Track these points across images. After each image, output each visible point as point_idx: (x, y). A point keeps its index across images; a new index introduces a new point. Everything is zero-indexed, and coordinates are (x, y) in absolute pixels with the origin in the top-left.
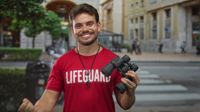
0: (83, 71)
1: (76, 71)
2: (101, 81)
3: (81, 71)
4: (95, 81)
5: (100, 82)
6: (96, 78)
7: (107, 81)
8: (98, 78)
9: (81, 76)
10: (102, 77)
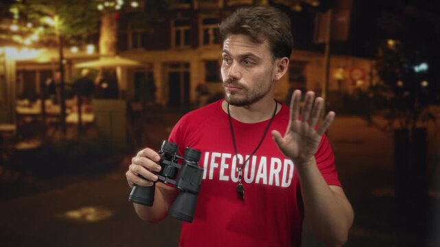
0: (232, 156)
1: (218, 155)
2: (271, 183)
3: (229, 156)
4: (257, 181)
5: (268, 185)
6: (259, 175)
7: (284, 185)
8: (264, 176)
9: (227, 166)
10: (274, 174)
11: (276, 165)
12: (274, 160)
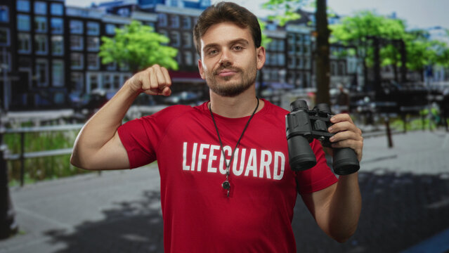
1: (207, 146)
4: (247, 174)
5: (258, 178)
6: (249, 168)
7: (276, 177)
9: (215, 158)
11: (266, 157)
12: (264, 152)
